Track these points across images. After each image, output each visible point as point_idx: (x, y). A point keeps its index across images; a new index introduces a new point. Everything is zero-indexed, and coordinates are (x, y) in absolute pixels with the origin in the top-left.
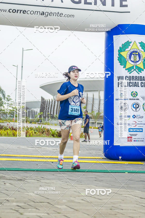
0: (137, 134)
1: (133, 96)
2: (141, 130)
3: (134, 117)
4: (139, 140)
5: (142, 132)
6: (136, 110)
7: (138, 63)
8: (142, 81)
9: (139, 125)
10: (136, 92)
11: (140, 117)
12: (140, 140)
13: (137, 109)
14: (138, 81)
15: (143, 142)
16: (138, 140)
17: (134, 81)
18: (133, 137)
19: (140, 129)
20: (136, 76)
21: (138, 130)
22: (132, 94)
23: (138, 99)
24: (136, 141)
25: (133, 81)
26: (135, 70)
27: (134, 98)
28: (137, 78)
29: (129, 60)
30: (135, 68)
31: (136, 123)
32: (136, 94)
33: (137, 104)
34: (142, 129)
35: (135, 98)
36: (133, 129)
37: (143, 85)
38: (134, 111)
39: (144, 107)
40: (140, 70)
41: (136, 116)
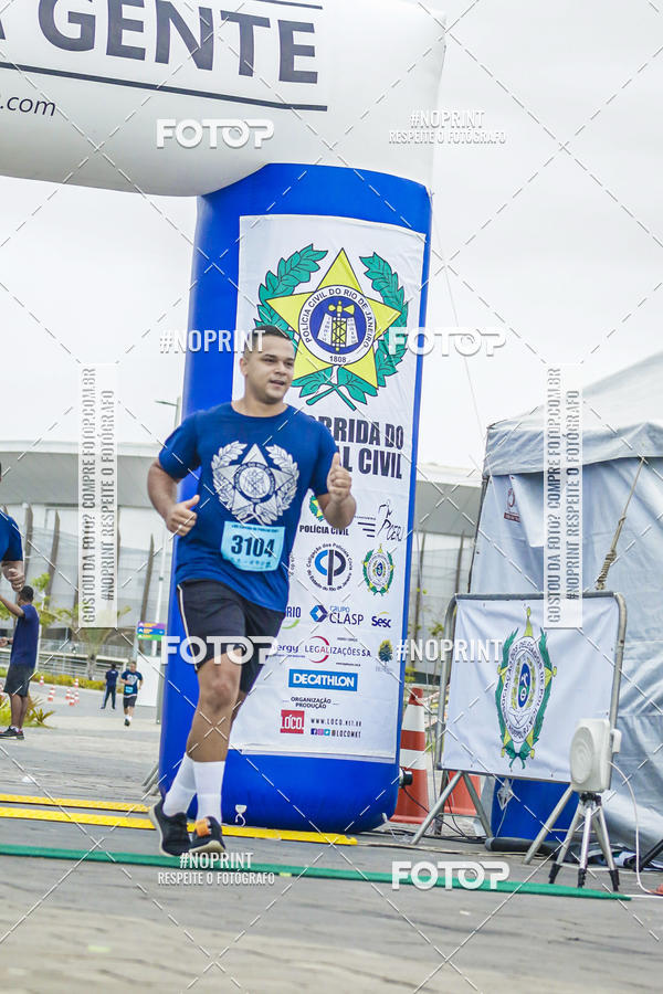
0: (329, 701)
1: (321, 513)
2: (348, 681)
3: (319, 614)
4: (338, 728)
5: (355, 689)
6: (330, 583)
7: (350, 357)
8: (366, 446)
9: (340, 658)
11: (347, 619)
12: (344, 728)
13: (334, 578)
14: (347, 444)
15: (354, 738)
16: (332, 727)
18: (310, 713)
19: (346, 675)
20: (338, 420)
21: (334, 681)
22: (317, 503)
24: (322, 732)
26: (334, 388)
28: (343, 429)
29: (310, 337)
31: (325, 646)
33: (338, 554)
34: (355, 676)
36: (309, 672)
37: (371, 462)
38: (319, 586)
39: (371, 573)
40: (359, 389)
41: (330, 612)
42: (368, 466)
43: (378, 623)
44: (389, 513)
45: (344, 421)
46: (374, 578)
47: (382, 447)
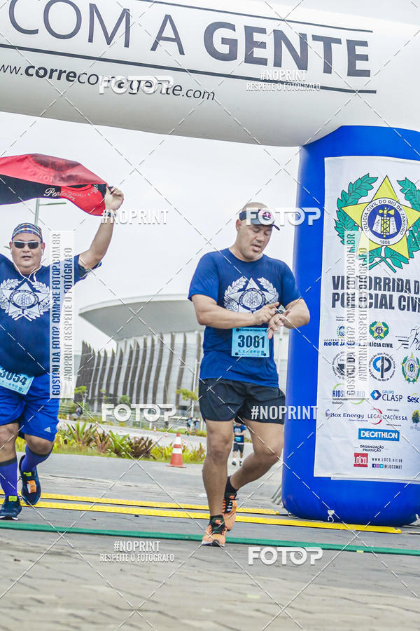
0: (382, 447)
1: (376, 334)
2: (394, 435)
3: (376, 395)
4: (388, 463)
5: (398, 440)
6: (382, 377)
7: (392, 241)
8: (403, 294)
9: (389, 421)
10: (384, 324)
12: (392, 463)
13: (384, 373)
14: (391, 293)
15: (398, 469)
16: (385, 463)
17: (380, 293)
18: (371, 455)
19: (392, 431)
20: (385, 279)
21: (385, 435)
22: (374, 329)
23: (390, 345)
24: (378, 466)
25: (377, 292)
26: (383, 259)
27: (378, 341)
28: (388, 284)
29: (368, 229)
30: (383, 255)
31: (380, 414)
32: (384, 329)
34: (398, 432)
35: (382, 342)
36: (370, 430)
37: (406, 304)
38: (376, 378)
39: (407, 369)
40: (398, 260)
41: (382, 394)
42: (404, 306)
43: (411, 400)
44: (417, 334)
45: (389, 279)
46: (409, 373)
47: (412, 295)
